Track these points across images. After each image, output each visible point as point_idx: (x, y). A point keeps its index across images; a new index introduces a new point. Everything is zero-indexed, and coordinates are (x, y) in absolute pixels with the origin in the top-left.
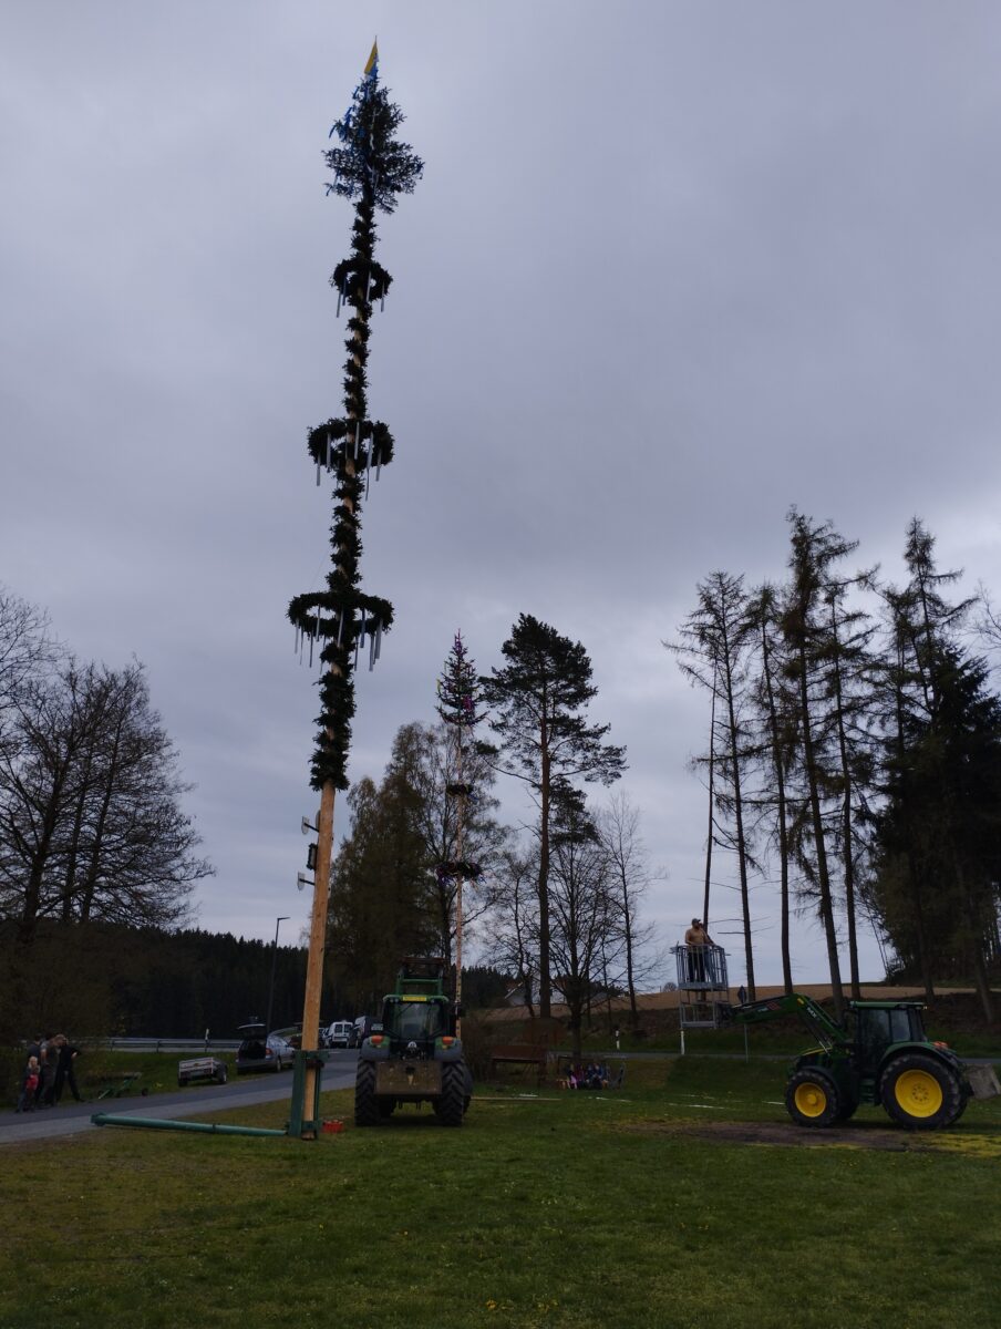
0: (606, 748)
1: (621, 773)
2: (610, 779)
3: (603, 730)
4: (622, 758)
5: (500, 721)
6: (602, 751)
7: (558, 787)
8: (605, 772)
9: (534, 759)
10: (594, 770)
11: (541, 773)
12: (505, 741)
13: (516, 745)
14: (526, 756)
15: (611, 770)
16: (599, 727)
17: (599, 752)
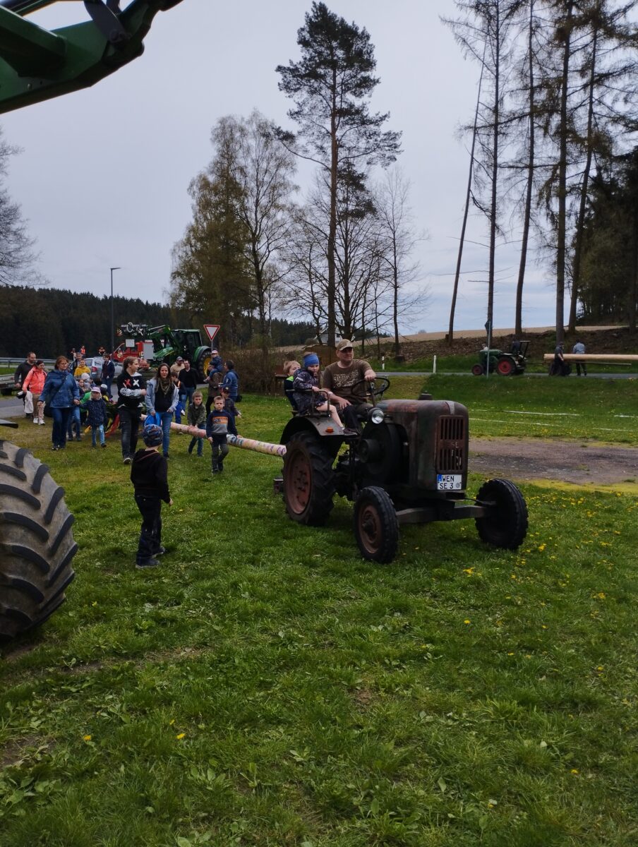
0: (385, 134)
1: (397, 156)
2: (387, 162)
3: (382, 119)
4: (398, 142)
5: (296, 110)
6: (382, 137)
7: (345, 170)
8: (384, 155)
9: (325, 145)
10: (374, 154)
11: (330, 158)
12: (300, 129)
13: (311, 132)
14: (319, 143)
15: (388, 154)
16: (380, 115)
17: (379, 139)
